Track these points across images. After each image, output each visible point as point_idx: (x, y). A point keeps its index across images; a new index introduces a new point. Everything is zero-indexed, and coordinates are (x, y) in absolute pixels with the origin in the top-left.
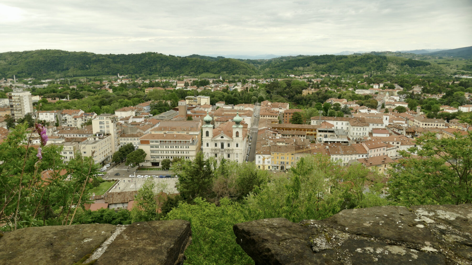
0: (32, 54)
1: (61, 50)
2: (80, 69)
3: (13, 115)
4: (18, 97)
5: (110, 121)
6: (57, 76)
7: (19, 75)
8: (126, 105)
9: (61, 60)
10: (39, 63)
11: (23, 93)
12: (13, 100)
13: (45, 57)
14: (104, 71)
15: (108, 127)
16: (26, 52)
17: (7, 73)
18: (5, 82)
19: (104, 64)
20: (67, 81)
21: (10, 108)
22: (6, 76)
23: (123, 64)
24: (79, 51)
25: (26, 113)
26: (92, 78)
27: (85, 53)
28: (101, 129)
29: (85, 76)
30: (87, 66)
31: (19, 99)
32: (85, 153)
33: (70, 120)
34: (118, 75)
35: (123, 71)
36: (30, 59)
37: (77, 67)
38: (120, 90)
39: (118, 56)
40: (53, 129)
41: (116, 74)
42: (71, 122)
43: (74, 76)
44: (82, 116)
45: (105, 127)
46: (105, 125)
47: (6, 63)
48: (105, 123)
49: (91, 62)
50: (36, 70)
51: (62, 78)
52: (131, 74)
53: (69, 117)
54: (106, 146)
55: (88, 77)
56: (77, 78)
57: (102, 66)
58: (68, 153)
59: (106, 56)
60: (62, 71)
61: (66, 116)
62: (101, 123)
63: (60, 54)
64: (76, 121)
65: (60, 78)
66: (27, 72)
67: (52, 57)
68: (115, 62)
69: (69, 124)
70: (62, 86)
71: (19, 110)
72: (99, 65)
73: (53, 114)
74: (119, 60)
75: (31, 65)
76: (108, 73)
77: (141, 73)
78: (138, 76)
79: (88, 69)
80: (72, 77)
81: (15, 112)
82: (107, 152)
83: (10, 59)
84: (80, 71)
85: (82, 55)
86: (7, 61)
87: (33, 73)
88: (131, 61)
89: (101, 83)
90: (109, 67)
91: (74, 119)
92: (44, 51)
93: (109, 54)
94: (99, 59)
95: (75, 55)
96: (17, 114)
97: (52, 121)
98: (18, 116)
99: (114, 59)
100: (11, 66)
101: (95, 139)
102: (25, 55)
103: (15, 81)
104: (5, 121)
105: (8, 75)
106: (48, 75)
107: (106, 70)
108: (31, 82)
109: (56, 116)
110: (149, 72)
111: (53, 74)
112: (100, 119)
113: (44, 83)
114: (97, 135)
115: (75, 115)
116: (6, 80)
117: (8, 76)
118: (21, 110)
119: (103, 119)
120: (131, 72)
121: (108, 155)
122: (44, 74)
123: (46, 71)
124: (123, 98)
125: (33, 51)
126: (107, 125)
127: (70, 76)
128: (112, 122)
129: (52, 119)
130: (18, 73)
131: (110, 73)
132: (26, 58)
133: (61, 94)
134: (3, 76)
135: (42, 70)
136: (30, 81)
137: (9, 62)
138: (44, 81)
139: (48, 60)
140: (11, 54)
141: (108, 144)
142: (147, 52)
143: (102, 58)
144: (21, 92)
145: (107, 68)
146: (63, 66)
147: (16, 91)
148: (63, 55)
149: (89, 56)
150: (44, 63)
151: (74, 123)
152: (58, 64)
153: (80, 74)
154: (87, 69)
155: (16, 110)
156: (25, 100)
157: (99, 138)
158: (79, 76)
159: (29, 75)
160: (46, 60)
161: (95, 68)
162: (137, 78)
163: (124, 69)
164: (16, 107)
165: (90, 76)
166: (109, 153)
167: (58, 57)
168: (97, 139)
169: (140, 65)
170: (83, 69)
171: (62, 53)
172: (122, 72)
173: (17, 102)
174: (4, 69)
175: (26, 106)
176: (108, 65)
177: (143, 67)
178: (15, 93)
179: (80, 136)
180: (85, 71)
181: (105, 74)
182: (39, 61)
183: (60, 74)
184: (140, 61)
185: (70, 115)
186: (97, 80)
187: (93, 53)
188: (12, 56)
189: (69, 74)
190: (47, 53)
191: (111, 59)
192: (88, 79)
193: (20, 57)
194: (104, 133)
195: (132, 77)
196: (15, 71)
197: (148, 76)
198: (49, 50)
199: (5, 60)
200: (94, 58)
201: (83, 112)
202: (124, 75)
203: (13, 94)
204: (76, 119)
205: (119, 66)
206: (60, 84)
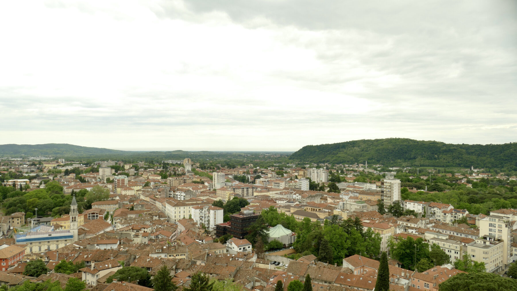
0: (383, 142)
1: (410, 139)
2: (427, 159)
3: (383, 200)
4: (390, 184)
5: (504, 225)
6: (404, 164)
7: (369, 161)
8: (504, 207)
9: (409, 149)
10: (388, 151)
11: (394, 181)
12: (385, 186)
13: (394, 145)
14: (455, 162)
15: (500, 231)
16: (377, 140)
17: (360, 159)
18: (357, 167)
19: (455, 154)
20: (416, 171)
21: (381, 194)
22: (359, 161)
23: (479, 155)
24: (428, 140)
25: (394, 201)
26: (442, 169)
27: (434, 143)
28: (490, 232)
29: (432, 166)
30: (436, 156)
31: (390, 186)
32: (473, 256)
33: (438, 214)
34: (472, 168)
35: (478, 164)
36: (381, 147)
37: (425, 157)
38: (482, 186)
39: (473, 146)
40: (426, 221)
41: (469, 167)
42: (439, 216)
43: (421, 166)
44: (452, 212)
45: (497, 231)
46: (497, 228)
47: (359, 150)
48: (497, 226)
49: (440, 152)
50: (385, 158)
51: (408, 167)
52: (489, 167)
53: (438, 210)
54: (498, 253)
55: (435, 168)
56: (425, 168)
57: (453, 157)
58: (453, 252)
59: (458, 146)
60: (409, 160)
61: (435, 209)
62: (490, 225)
63: (409, 143)
64: (445, 216)
65: (407, 167)
66: (376, 158)
67: (401, 146)
68: (469, 154)
69: (437, 218)
70: (412, 176)
71: (389, 197)
72: (449, 156)
73: (421, 205)
74: (473, 151)
75: (381, 152)
76: (459, 165)
77: (503, 167)
78: (499, 171)
79: (437, 160)
80: (418, 166)
81: (385, 198)
82: (498, 262)
83: (363, 146)
84: (427, 161)
85: (431, 145)
86: (360, 147)
87: (381, 160)
88: (489, 153)
89: (453, 176)
90: (461, 158)
91: (443, 214)
92: (393, 139)
93: (461, 144)
94: (450, 150)
95: (424, 144)
96: (386, 200)
97: (420, 212)
98: (388, 202)
99: (467, 149)
100: (363, 152)
101: (485, 243)
102: (376, 143)
103: (366, 167)
104: (377, 205)
105: (360, 160)
106: (395, 163)
107: (457, 162)
108: (380, 169)
109: (424, 208)
110: (514, 167)
111: (400, 162)
112: (490, 220)
113: (391, 171)
114: (488, 239)
115: (445, 209)
116: (358, 165)
117: (360, 162)
118: (391, 196)
119: (495, 221)
120: (488, 165)
121: (499, 265)
122: (391, 162)
123: (394, 159)
124: (497, 197)
125: (383, 139)
126: (499, 229)
127: (416, 166)
128: (506, 226)
129: (419, 210)
130: (369, 159)
131: (462, 165)
132: (376, 146)
133: (417, 184)
134: (356, 162)
135: (390, 158)
136: (379, 167)
137: (362, 149)
138: (391, 169)
139: (397, 149)
140: (364, 141)
141: (500, 252)
142: (512, 142)
143: (453, 148)
144: (392, 180)
145: (458, 159)
146: (411, 155)
147: (388, 178)
148: (411, 143)
149: (438, 145)
150: (392, 151)
151: (443, 218)
152: (406, 153)
153: (427, 164)
154: (435, 159)
155: (386, 196)
156: (395, 188)
157: (491, 243)
158: (426, 166)
159: (378, 161)
160: (395, 148)
161: (444, 159)
162: (497, 173)
163: (479, 162)
164: (386, 193)
165: (438, 166)
166: (500, 262)
167: (406, 146)
168: (488, 243)
169: (502, 157)
170: (431, 159)
171: (410, 142)
172: (476, 165)
173: (388, 188)
174: (357, 155)
175: (395, 193)
176: (460, 156)
177: (506, 160)
178: (387, 179)
179: (457, 234)
180: (434, 161)
181: (455, 166)
182: (388, 149)
183: (407, 163)
184: (501, 153)
185: (440, 209)
186: (448, 172)
187: (442, 143)
188: (365, 143)
189: (416, 163)
190: (396, 141)
191: (464, 149)
192: (436, 169)
193: (372, 144)
194: (495, 238)
195: (490, 172)
196: (367, 157)
197: (513, 171)
198: (399, 139)
199: (359, 146)
200: (445, 148)
201: (453, 208)
202: (480, 169)
203: (385, 181)
204: (445, 214)
205: (474, 157)
206: (409, 172)
